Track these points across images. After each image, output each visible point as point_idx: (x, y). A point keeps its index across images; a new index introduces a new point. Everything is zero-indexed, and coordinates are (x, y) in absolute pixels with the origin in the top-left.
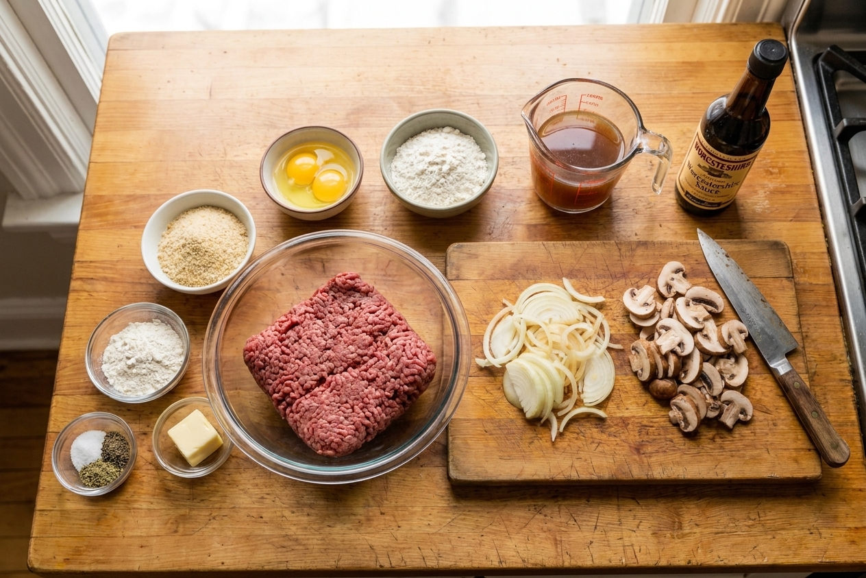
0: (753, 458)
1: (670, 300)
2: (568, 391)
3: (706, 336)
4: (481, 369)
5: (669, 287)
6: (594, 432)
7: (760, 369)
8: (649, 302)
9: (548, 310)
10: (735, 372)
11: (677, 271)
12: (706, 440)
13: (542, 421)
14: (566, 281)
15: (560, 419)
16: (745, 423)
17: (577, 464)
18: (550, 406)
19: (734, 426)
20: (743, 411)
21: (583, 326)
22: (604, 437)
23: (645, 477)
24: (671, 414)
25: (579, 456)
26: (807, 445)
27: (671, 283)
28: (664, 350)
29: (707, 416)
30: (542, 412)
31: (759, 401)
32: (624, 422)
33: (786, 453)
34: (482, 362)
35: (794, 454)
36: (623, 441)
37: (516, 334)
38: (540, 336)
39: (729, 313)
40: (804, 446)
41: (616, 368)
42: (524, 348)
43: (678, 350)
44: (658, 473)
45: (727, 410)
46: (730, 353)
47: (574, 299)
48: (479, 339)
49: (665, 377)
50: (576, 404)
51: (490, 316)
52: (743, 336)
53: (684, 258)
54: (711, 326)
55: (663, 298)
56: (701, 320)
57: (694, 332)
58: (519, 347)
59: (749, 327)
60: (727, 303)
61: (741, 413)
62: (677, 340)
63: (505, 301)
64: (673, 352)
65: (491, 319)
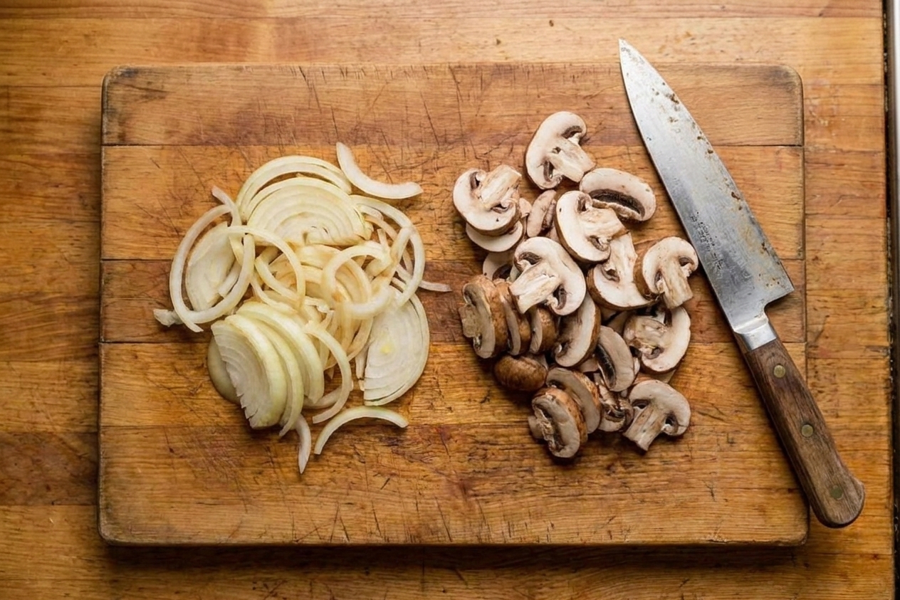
0: (682, 505)
1: (549, 195)
2: (332, 378)
3: (612, 274)
4: (163, 329)
5: (549, 167)
6: (382, 452)
7: (713, 333)
8: (505, 202)
9: (302, 215)
10: (662, 344)
11: (569, 133)
12: (596, 471)
13: (282, 433)
14: (343, 152)
15: (316, 429)
16: (674, 439)
17: (348, 514)
18: (297, 404)
19: (652, 445)
20: (671, 419)
21: (368, 249)
22: (401, 463)
23: (475, 541)
24: (532, 422)
25: (351, 498)
26: (783, 481)
27: (554, 158)
28: (525, 305)
29: (600, 428)
30: (282, 415)
31: (705, 396)
32: (442, 434)
33: (745, 497)
34: (165, 317)
35: (760, 498)
36: (437, 471)
37: (234, 264)
38: (281, 270)
39: (665, 221)
40: (779, 484)
41: (433, 328)
42: (249, 295)
43: (554, 302)
44: (498, 534)
45: (642, 415)
46: (656, 306)
47: (356, 191)
48: (163, 269)
49: (526, 351)
50: (349, 400)
51: (188, 220)
52: (686, 271)
53: (586, 103)
54: (624, 249)
55: (534, 190)
56: (603, 239)
57: (586, 267)
58: (239, 291)
59: (700, 250)
60: (662, 198)
61: (668, 421)
62: (553, 284)
63: (217, 192)
64: (543, 306)
65: (190, 225)
